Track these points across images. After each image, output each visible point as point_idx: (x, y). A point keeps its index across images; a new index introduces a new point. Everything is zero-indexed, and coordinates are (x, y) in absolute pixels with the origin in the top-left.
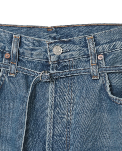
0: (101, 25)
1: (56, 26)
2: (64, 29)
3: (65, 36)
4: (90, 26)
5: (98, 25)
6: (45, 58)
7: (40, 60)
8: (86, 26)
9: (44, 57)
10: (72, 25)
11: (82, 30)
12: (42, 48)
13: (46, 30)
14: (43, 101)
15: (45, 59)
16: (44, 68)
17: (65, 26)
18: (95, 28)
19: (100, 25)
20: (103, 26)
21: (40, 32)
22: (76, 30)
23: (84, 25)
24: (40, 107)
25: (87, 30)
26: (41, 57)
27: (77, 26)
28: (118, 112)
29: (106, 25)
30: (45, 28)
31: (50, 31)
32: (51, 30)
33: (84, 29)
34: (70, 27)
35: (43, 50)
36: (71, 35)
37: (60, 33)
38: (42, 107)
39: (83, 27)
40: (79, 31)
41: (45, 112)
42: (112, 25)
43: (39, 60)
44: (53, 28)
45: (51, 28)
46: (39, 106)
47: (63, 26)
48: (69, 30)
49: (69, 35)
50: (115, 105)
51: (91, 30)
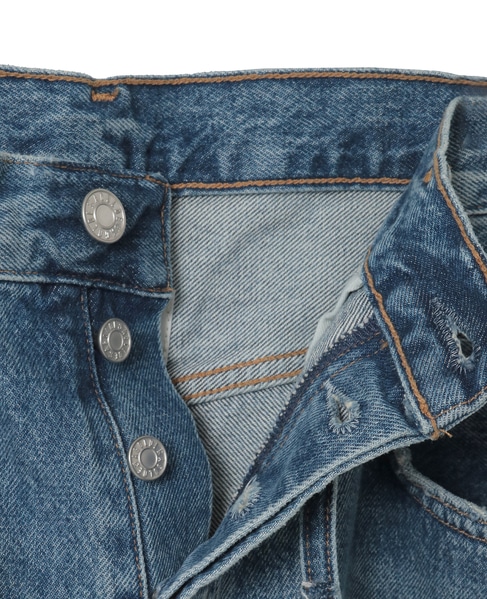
0: (378, 76)
1: (132, 77)
2: (172, 95)
3: (177, 136)
4: (314, 78)
5: (358, 79)
6: (40, 262)
7: (19, 278)
8: (296, 79)
9: (33, 258)
10: (215, 76)
11: (272, 103)
13: (83, 97)
14: (68, 520)
15: (40, 272)
16: (35, 323)
17: (177, 77)
18: (342, 93)
19: (371, 76)
20: (387, 81)
22: (239, 102)
23: (286, 77)
25: (298, 101)
26: (22, 260)
27: (244, 81)
28: (441, 565)
29: (406, 78)
30: (80, 83)
31: (104, 104)
32: (112, 98)
33: (284, 97)
34: (203, 84)
35: (24, 219)
36: (208, 130)
37: (153, 120)
38: (69, 558)
39: (276, 87)
40: (254, 108)
41: (90, 587)
42: (437, 80)
43: (8, 282)
44: (120, 85)
45: (108, 86)
46: (51, 547)
47: (167, 78)
48: (198, 102)
49: (202, 130)
50: (424, 527)
51: (323, 102)
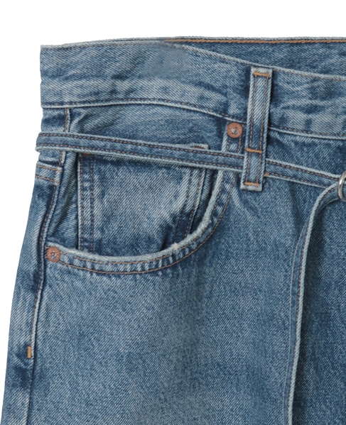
12: (337, 101)
21: (328, 56)
24: (335, 277)
